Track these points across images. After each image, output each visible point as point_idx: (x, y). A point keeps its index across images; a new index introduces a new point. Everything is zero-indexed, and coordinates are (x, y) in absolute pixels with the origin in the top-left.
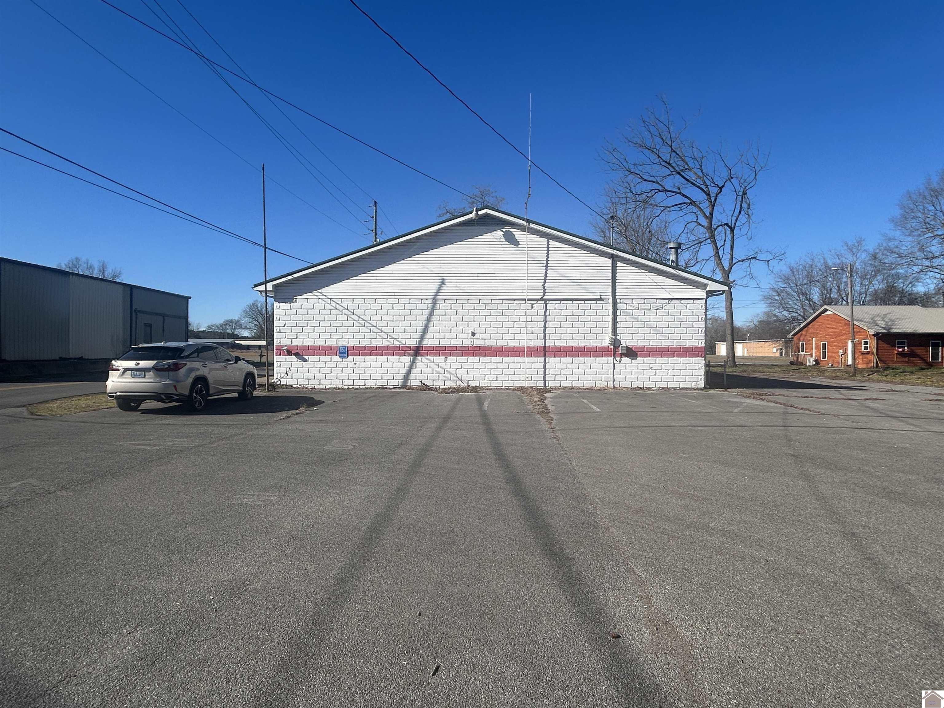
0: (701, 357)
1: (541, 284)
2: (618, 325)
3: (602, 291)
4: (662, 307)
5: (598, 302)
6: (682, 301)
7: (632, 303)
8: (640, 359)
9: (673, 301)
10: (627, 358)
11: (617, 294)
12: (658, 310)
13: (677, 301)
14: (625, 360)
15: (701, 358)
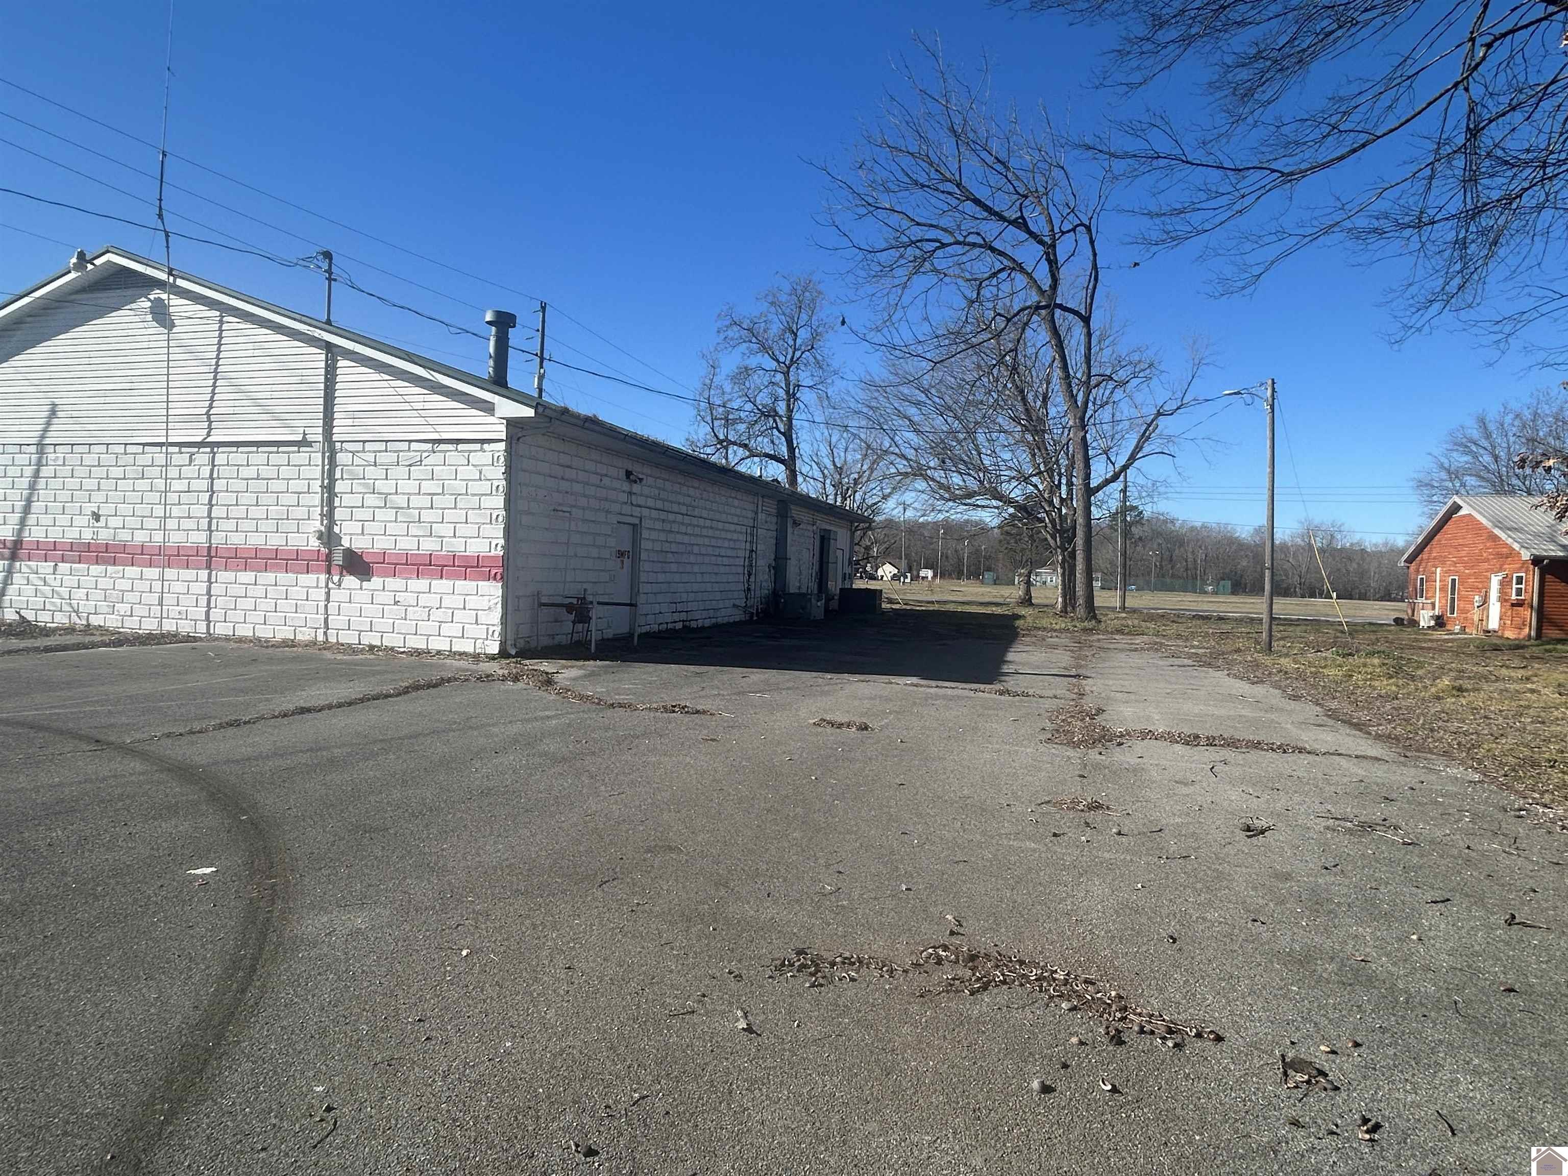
0: (495, 579)
1: (204, 411)
2: (337, 502)
3: (309, 423)
4: (421, 461)
5: (302, 449)
6: (461, 447)
7: (364, 451)
8: (376, 582)
9: (443, 447)
10: (352, 577)
11: (335, 430)
12: (412, 468)
13: (450, 447)
14: (351, 581)
15: (494, 583)
